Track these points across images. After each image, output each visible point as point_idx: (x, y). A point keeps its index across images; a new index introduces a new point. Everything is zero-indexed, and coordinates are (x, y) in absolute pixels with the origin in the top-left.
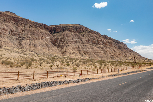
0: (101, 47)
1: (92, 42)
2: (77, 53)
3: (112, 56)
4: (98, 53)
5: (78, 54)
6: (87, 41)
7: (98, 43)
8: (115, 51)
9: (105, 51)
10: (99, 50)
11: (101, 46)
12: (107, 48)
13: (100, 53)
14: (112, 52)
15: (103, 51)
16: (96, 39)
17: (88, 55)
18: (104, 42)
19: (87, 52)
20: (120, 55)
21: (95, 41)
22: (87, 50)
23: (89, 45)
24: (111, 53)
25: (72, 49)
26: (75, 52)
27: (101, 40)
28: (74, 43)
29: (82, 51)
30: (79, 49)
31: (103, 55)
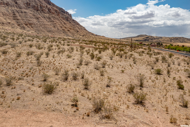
0: (47, 17)
1: (34, 7)
2: (13, 24)
3: (63, 30)
4: (45, 26)
5: (16, 25)
6: (26, 5)
7: (42, 11)
8: (65, 24)
9: (54, 23)
10: (46, 22)
11: (47, 15)
12: (55, 19)
13: (49, 26)
14: (63, 25)
15: (51, 23)
16: (39, 4)
17: (32, 28)
18: (50, 10)
19: (30, 24)
20: (71, 29)
21: (37, 7)
22: (29, 19)
23: (31, 12)
24: (61, 26)
25: (2, 16)
26: (10, 21)
27: (45, 6)
28: (3, 5)
29: (22, 22)
30: (15, 17)
31: (53, 29)
